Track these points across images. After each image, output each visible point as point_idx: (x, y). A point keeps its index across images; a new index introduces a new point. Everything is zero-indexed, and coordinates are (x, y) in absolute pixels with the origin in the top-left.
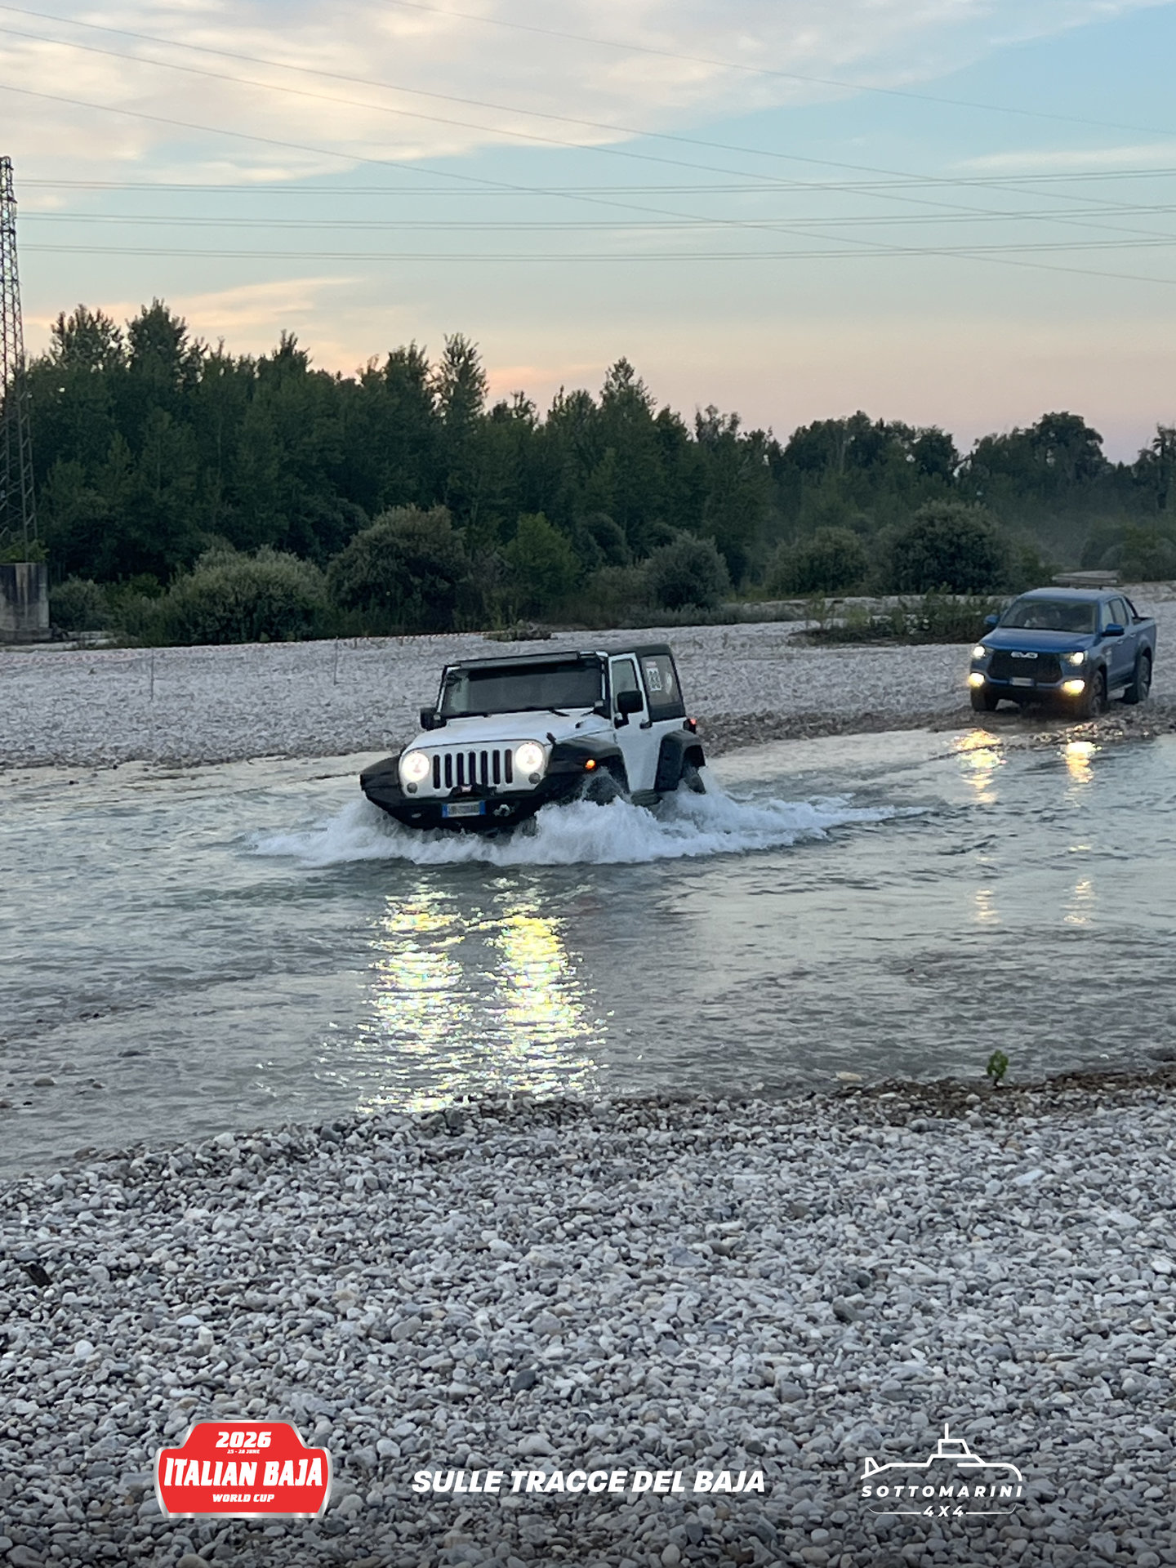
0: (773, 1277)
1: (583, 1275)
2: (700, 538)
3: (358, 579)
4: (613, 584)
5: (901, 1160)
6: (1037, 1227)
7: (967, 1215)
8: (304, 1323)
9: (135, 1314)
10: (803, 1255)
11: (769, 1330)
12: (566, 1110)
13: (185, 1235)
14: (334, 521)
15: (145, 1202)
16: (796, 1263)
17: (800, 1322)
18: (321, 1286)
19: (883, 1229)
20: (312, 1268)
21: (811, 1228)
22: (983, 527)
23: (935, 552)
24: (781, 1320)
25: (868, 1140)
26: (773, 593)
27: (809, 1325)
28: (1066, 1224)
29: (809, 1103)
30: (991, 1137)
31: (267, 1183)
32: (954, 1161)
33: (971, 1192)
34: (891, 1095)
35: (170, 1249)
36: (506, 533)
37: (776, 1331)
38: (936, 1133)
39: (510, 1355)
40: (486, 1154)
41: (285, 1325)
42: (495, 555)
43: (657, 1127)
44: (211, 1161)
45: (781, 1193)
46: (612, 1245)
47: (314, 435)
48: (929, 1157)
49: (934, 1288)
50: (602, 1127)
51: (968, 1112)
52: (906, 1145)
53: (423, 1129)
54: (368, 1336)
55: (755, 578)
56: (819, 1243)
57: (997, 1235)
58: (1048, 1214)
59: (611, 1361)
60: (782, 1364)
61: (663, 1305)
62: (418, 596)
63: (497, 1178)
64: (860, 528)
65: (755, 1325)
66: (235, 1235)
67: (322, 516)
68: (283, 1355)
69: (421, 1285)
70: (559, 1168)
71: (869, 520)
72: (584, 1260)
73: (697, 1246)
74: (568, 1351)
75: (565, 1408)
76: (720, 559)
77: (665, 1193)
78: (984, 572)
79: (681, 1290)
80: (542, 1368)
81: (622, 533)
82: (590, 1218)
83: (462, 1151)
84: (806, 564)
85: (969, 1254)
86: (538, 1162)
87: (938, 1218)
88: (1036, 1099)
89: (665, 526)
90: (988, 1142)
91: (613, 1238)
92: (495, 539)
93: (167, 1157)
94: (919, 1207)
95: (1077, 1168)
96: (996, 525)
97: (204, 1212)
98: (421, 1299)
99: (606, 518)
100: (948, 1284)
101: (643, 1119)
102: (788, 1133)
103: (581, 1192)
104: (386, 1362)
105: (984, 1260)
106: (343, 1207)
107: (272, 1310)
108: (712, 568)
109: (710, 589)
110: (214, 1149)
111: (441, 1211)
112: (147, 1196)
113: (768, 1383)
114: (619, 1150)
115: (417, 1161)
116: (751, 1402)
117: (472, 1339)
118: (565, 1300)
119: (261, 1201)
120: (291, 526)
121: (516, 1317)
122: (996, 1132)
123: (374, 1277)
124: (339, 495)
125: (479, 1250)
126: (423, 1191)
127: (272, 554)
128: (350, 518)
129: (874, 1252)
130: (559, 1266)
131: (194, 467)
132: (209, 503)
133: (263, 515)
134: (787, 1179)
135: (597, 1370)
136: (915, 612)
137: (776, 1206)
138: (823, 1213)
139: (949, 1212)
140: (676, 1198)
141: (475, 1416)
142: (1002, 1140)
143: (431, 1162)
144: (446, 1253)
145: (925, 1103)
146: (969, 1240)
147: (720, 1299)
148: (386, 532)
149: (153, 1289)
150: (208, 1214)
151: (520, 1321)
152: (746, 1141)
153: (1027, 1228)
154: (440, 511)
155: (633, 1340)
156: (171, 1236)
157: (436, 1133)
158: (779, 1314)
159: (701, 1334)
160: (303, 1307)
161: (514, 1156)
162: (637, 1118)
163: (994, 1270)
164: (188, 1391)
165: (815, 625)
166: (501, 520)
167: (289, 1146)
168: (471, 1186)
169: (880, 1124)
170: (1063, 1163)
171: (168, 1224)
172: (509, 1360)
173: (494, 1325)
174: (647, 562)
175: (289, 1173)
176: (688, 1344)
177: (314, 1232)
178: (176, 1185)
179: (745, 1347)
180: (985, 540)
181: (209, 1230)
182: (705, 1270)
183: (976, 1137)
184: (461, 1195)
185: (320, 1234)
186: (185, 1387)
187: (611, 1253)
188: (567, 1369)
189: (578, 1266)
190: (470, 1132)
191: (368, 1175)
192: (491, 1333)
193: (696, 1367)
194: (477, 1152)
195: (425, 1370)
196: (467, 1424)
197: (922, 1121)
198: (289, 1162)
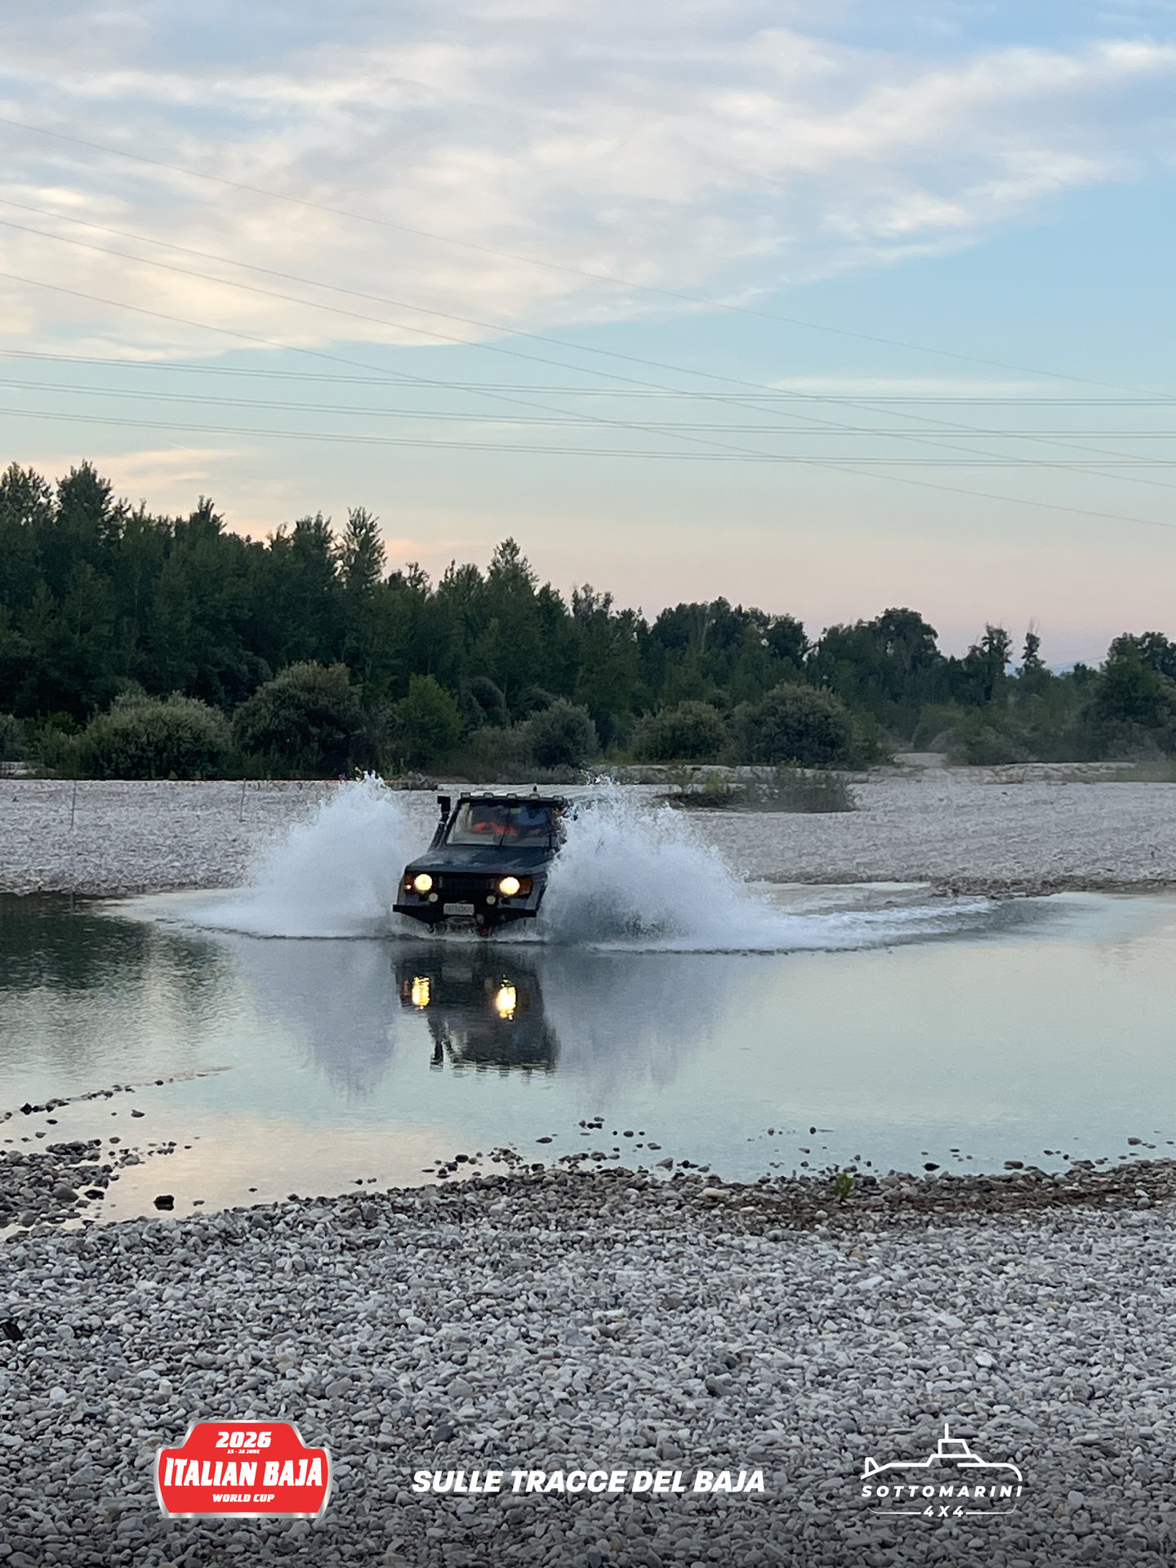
0: (653, 1357)
1: (489, 1349)
2: (574, 704)
3: (262, 724)
4: (493, 742)
5: (761, 1264)
6: (877, 1325)
7: (819, 1312)
8: (250, 1380)
9: (101, 1367)
10: (678, 1340)
11: (651, 1400)
12: (467, 1209)
13: (138, 1303)
14: (239, 671)
15: (101, 1273)
16: (672, 1346)
17: (677, 1395)
18: (262, 1350)
19: (746, 1321)
20: (252, 1334)
21: (684, 1318)
22: (829, 709)
23: (784, 727)
24: (661, 1392)
25: (731, 1246)
26: (638, 758)
27: (685, 1397)
28: (902, 1323)
29: (679, 1212)
30: (838, 1247)
31: (208, 1262)
32: (806, 1266)
33: (821, 1292)
34: (751, 1208)
35: (127, 1314)
36: (398, 690)
37: (657, 1401)
38: (790, 1243)
39: (430, 1413)
40: (399, 1244)
41: (233, 1381)
42: (387, 711)
43: (547, 1228)
44: (157, 1242)
45: (657, 1287)
46: (512, 1324)
47: (223, 594)
48: (785, 1262)
49: (791, 1371)
50: (499, 1225)
51: (817, 1226)
52: (764, 1251)
53: (342, 1221)
54: (305, 1393)
55: (622, 745)
56: (690, 1331)
57: (843, 1329)
58: (887, 1314)
59: (517, 1421)
60: (663, 1428)
61: (559, 1376)
62: (316, 745)
63: (410, 1265)
64: (718, 704)
65: (639, 1396)
66: (182, 1304)
67: (228, 666)
68: (233, 1406)
69: (348, 1353)
70: (463, 1258)
71: (725, 695)
72: (489, 1337)
73: (587, 1329)
74: (479, 1412)
75: (478, 1458)
76: (592, 724)
77: (557, 1283)
78: (829, 749)
79: (575, 1365)
80: (458, 1424)
81: (502, 696)
82: (493, 1302)
83: (378, 1241)
84: (668, 734)
85: (820, 1344)
86: (446, 1252)
87: (794, 1313)
88: (876, 1217)
89: (541, 692)
90: (835, 1252)
91: (514, 1319)
92: (386, 695)
93: (117, 1236)
94: (777, 1304)
95: (913, 1276)
96: (841, 708)
97: (152, 1284)
98: (351, 1363)
99: (489, 683)
100: (802, 1368)
101: (535, 1220)
102: (662, 1237)
103: (483, 1280)
104: (322, 1415)
105: (834, 1350)
106: (276, 1285)
107: (221, 1368)
108: (584, 733)
109: (582, 751)
110: (158, 1231)
111: (362, 1291)
112: (103, 1268)
113: (649, 1445)
114: (515, 1245)
115: (338, 1248)
116: (638, 1458)
117: (396, 1398)
118: (474, 1369)
119: (203, 1276)
120: (199, 674)
121: (433, 1382)
122: (841, 1244)
123: (309, 1344)
124: (245, 649)
125: (399, 1325)
126: (346, 1273)
127: (183, 700)
128: (254, 670)
129: (739, 1339)
130: (467, 1341)
131: (112, 617)
132: (124, 648)
133: (174, 663)
134: (661, 1275)
135: (505, 1428)
136: (766, 782)
137: (654, 1298)
138: (694, 1306)
139: (803, 1309)
140: (568, 1288)
141: (401, 1462)
142: (847, 1251)
143: (350, 1249)
144: (368, 1326)
145: (780, 1217)
146: (820, 1332)
147: (608, 1373)
148: (289, 684)
149: (114, 1346)
150: (156, 1285)
151: (437, 1385)
152: (625, 1242)
153: (869, 1325)
154: (340, 668)
155: (536, 1404)
156: (126, 1303)
157: (353, 1225)
158: (659, 1388)
159: (593, 1401)
160: (247, 1366)
161: (423, 1247)
162: (530, 1219)
163: (842, 1358)
164: (153, 1432)
165: (677, 789)
166: (393, 678)
167: (224, 1231)
168: (387, 1271)
169: (740, 1233)
170: (900, 1271)
171: (123, 1293)
172: (429, 1417)
173: (414, 1387)
174: (525, 724)
175: (226, 1254)
176: (581, 1410)
177: (252, 1304)
178: (128, 1259)
179: (631, 1414)
180: (830, 720)
181: (159, 1299)
182: (594, 1349)
183: (824, 1247)
184: (379, 1279)
185: (257, 1306)
186: (150, 1429)
187: (512, 1332)
188: (479, 1426)
189: (484, 1342)
190: (384, 1225)
191: (296, 1258)
192: (412, 1394)
193: (590, 1429)
194: (391, 1242)
195: (356, 1423)
196: (395, 1468)
197: (778, 1232)
198: (225, 1244)
